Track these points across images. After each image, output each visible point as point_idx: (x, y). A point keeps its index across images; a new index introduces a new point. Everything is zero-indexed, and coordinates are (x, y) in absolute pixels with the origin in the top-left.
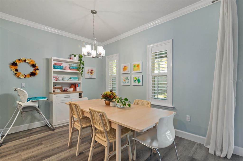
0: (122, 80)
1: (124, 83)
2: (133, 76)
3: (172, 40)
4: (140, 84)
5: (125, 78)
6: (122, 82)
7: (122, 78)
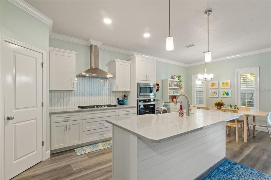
0: (210, 93)
1: (212, 95)
2: (221, 90)
3: (259, 67)
4: (229, 96)
5: (213, 92)
6: (210, 95)
7: (210, 92)
